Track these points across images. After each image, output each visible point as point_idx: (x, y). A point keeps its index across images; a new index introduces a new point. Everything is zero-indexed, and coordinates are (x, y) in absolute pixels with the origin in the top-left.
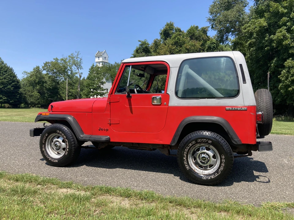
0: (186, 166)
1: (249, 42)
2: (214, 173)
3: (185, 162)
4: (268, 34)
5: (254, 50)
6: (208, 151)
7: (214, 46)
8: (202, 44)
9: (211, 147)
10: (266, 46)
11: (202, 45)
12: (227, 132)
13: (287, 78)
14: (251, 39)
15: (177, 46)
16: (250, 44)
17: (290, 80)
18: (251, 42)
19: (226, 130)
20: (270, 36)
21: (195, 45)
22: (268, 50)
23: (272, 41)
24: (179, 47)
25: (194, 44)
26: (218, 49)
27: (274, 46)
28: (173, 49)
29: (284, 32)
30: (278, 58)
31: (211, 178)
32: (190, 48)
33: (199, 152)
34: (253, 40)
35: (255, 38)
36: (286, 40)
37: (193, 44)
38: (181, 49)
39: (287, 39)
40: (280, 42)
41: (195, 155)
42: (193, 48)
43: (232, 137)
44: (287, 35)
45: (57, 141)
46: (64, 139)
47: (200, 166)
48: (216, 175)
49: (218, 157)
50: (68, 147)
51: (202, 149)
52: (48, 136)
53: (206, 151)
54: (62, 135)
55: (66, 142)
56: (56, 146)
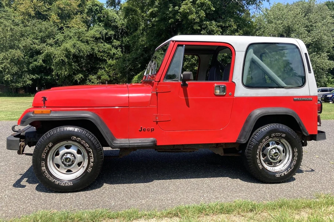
0: (259, 165)
1: (150, 11)
2: (287, 169)
3: (258, 161)
4: (171, 5)
5: (157, 21)
6: (278, 146)
7: (97, 8)
8: (80, 4)
9: (284, 141)
10: (170, 18)
11: (79, 6)
12: (299, 123)
14: (152, 8)
15: (45, 3)
16: (152, 13)
17: (196, 59)
18: (153, 11)
19: (298, 122)
20: (174, 6)
21: (71, 5)
22: (172, 23)
23: (176, 13)
24: (47, 4)
25: (70, 3)
26: (101, 13)
27: (179, 19)
28: (39, 6)
29: (190, 4)
30: (182, 33)
31: (284, 174)
32: (64, 8)
33: (270, 147)
34: (156, 9)
35: (156, 7)
36: (191, 15)
37: (68, 3)
38: (50, 8)
39: (192, 13)
40: (185, 15)
41: (265, 151)
42: (69, 8)
43: (303, 129)
44: (193, 9)
45: (67, 153)
46: (85, 148)
47: (270, 163)
48: (289, 171)
49: (289, 151)
50: (92, 160)
51: (272, 144)
52: (52, 147)
53: (276, 145)
54: (82, 143)
55: (88, 152)
56: (67, 161)
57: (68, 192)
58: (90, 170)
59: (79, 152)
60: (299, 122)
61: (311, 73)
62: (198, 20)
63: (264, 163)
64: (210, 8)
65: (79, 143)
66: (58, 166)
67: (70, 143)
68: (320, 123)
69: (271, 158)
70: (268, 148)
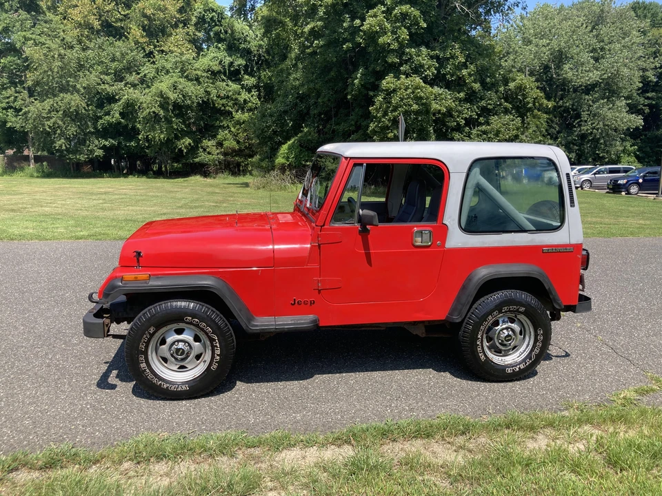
0: (480, 355)
1: (309, 26)
2: (524, 360)
3: (479, 349)
4: (348, 16)
5: (322, 46)
6: (513, 325)
7: (213, 17)
8: (183, 7)
9: (522, 318)
10: (345, 41)
11: (181, 10)
13: (385, 114)
14: (313, 21)
15: (117, 4)
16: (312, 31)
17: (390, 118)
18: (314, 28)
19: (547, 288)
20: (353, 19)
21: (166, 9)
22: (348, 50)
23: (355, 31)
24: (122, 8)
25: (164, 6)
26: (221, 25)
27: (361, 43)
28: (107, 11)
29: (381, 17)
30: (366, 69)
31: (520, 368)
32: (154, 15)
33: (499, 327)
34: (319, 23)
35: (321, 19)
36: (384, 36)
37: (160, 5)
38: (128, 14)
39: (386, 33)
40: (372, 37)
41: (491, 332)
42: (162, 16)
43: (554, 298)
44: (386, 24)
45: (178, 341)
46: (207, 334)
47: (498, 352)
48: (528, 363)
49: (530, 332)
50: (218, 352)
51: (504, 322)
52: (154, 333)
53: (510, 324)
54: (201, 326)
55: (212, 340)
56: (179, 354)
57: (183, 399)
58: (215, 367)
59: (197, 339)
60: (549, 289)
61: (574, 206)
62: (395, 46)
63: (488, 352)
64: (417, 24)
65: (197, 326)
66: (165, 360)
67: (181, 325)
68: (584, 288)
69: (500, 343)
70: (497, 328)
